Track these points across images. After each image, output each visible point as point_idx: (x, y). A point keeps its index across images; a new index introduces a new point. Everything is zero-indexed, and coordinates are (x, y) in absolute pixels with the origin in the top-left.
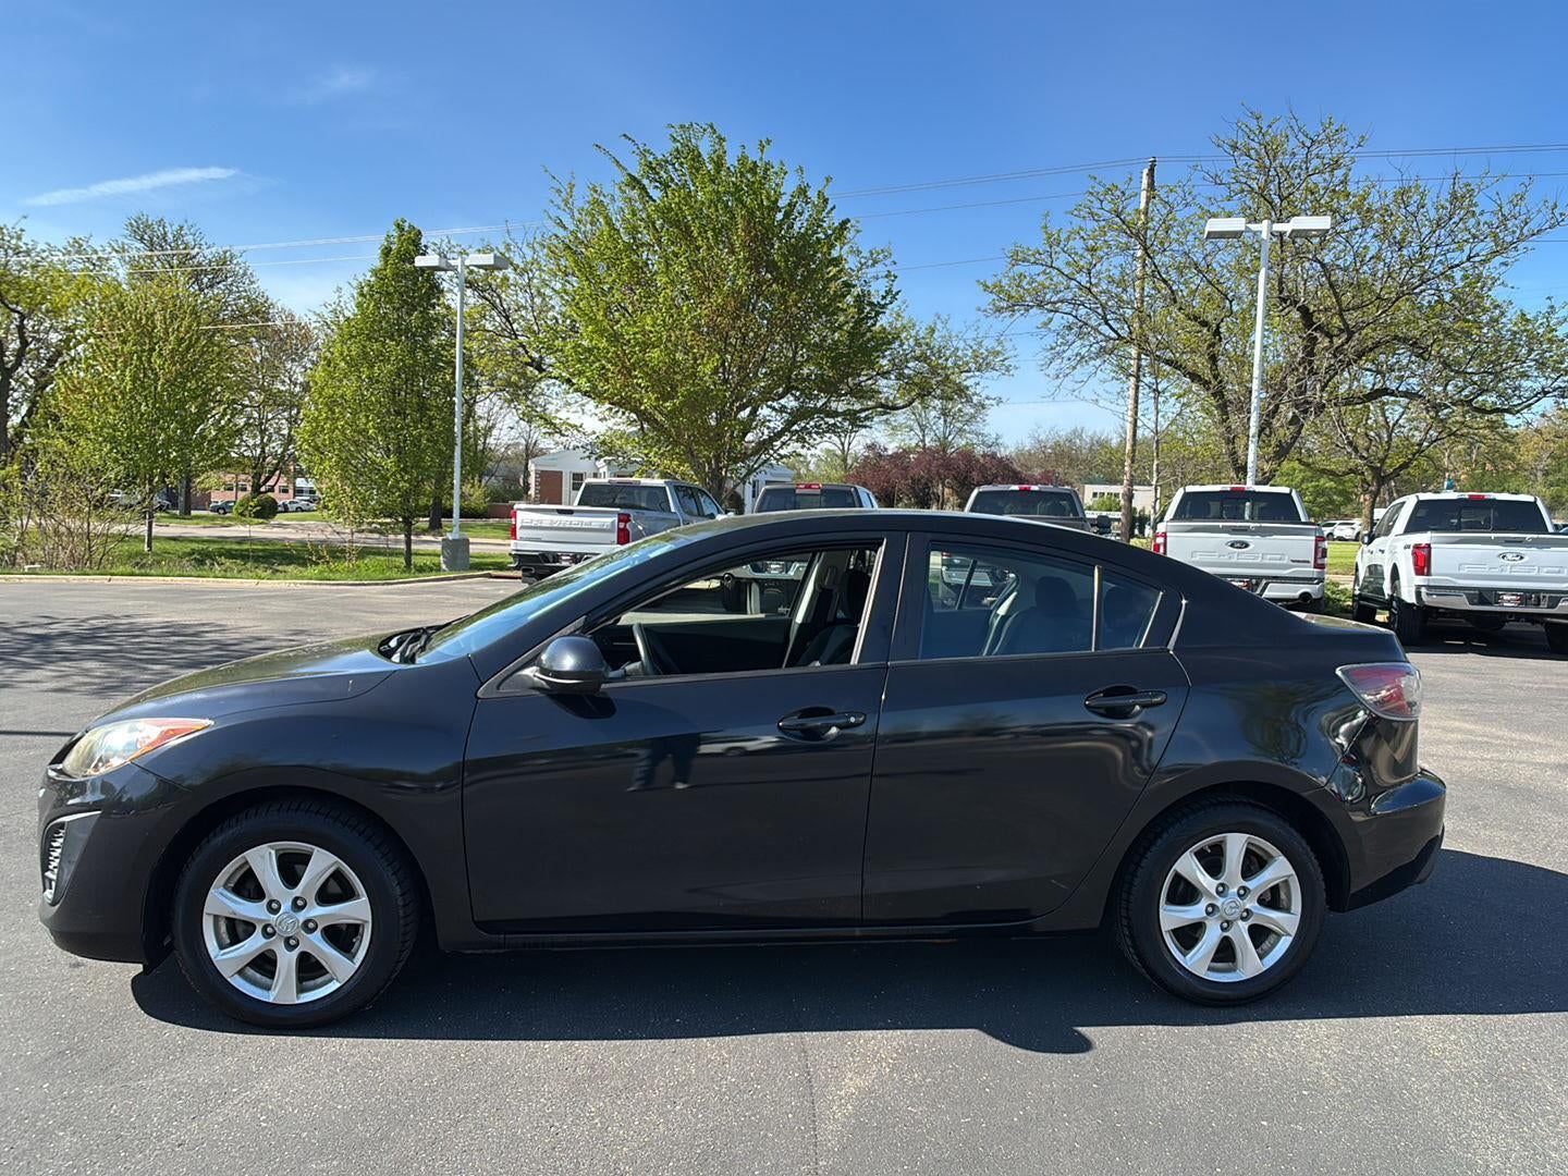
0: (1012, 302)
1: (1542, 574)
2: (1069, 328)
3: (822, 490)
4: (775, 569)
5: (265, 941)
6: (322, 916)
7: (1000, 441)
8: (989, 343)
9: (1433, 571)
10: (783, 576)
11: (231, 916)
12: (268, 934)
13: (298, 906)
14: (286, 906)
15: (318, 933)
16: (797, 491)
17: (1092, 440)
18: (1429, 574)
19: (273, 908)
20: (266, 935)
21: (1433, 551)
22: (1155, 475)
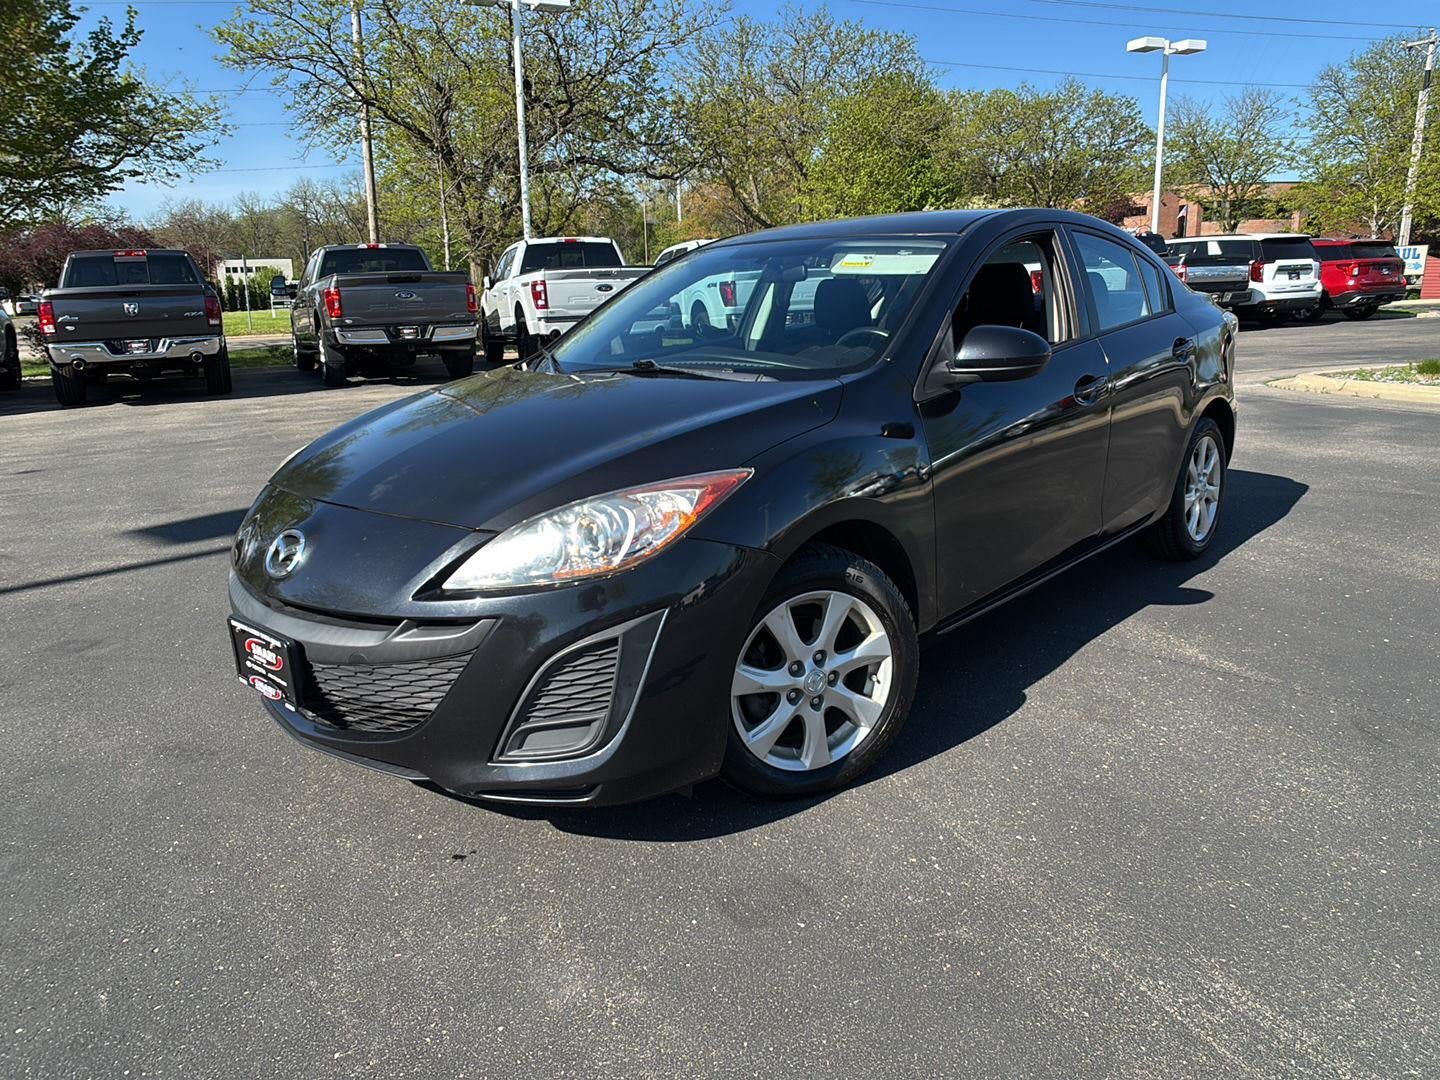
0: (252, 53)
1: (804, 298)
2: (306, 87)
3: (148, 257)
4: (138, 349)
5: (794, 708)
6: (842, 666)
7: (126, 215)
8: (202, 99)
9: (738, 302)
10: (150, 355)
11: (759, 691)
12: (794, 699)
13: (820, 659)
14: (808, 664)
15: (840, 683)
16: (116, 259)
17: (212, 213)
18: (736, 305)
19: (798, 670)
20: (792, 701)
21: (737, 286)
22: (446, 233)
